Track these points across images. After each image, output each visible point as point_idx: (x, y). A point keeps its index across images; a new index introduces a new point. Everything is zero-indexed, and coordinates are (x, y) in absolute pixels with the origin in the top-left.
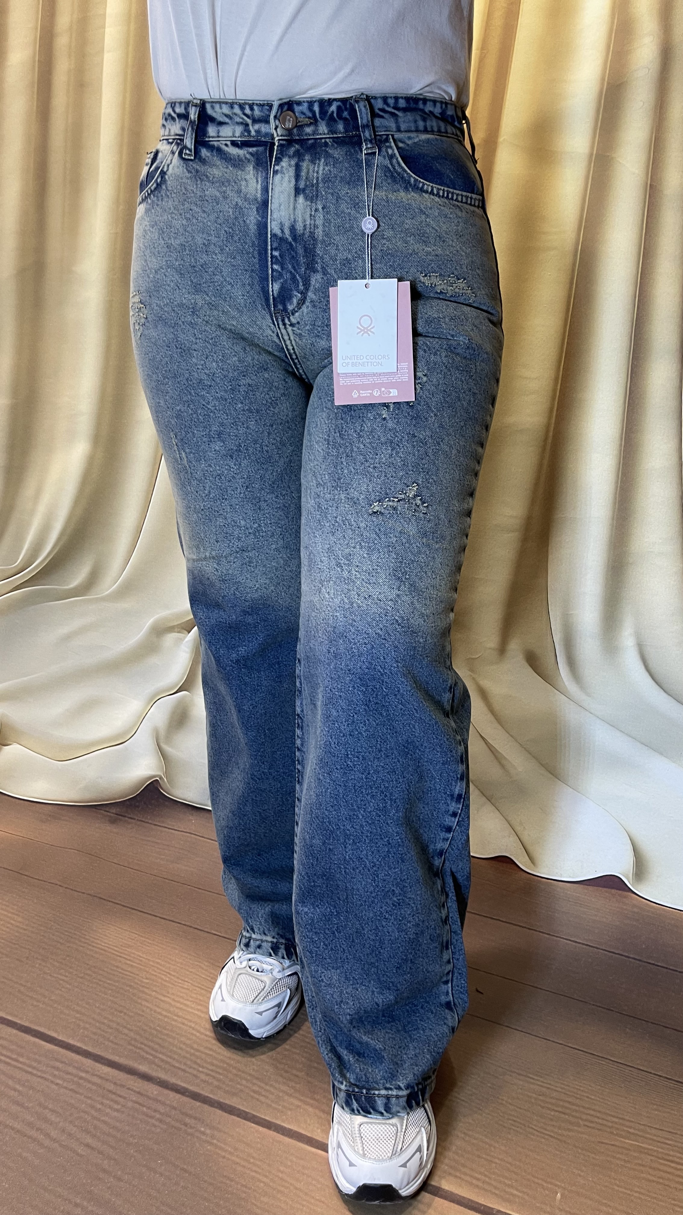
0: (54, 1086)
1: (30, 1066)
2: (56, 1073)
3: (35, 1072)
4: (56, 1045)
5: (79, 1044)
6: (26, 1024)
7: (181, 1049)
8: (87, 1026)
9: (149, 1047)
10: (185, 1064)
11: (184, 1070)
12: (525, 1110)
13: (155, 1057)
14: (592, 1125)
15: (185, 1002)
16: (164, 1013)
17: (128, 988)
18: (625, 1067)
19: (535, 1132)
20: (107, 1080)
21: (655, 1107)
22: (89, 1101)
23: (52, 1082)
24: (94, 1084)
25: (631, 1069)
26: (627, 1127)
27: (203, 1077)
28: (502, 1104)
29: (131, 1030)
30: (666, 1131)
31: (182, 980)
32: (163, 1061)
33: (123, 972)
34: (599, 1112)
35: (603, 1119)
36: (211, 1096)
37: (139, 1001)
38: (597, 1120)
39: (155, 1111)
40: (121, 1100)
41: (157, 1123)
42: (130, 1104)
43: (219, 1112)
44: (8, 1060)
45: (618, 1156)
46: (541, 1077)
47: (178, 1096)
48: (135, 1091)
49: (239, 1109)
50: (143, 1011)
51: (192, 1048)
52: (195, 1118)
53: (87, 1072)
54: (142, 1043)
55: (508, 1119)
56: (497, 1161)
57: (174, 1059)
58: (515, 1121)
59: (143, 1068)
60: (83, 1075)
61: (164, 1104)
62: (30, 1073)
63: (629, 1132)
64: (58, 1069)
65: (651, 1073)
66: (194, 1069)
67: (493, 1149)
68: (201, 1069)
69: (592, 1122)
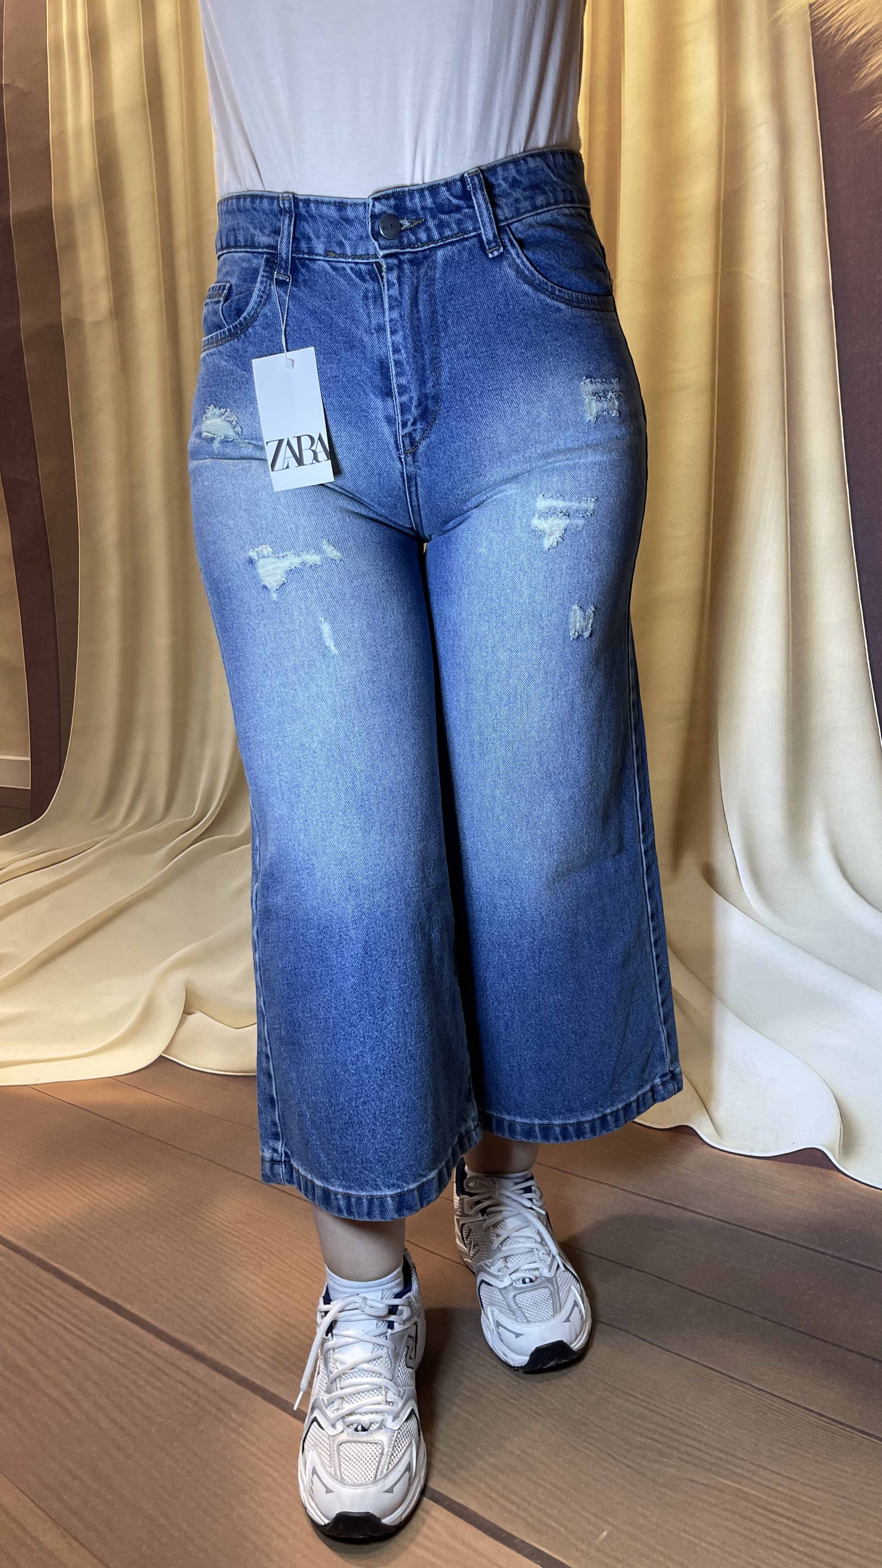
0: (106, 1359)
1: (92, 1337)
2: (114, 1345)
3: (94, 1343)
4: (126, 1317)
5: (148, 1319)
6: (107, 1295)
7: (248, 1331)
8: (165, 1300)
9: (216, 1326)
10: (246, 1347)
11: (242, 1354)
12: (610, 1433)
13: (219, 1337)
14: (688, 1458)
15: (274, 1284)
16: (248, 1294)
17: (221, 1265)
18: (768, 1396)
19: (611, 1460)
20: (161, 1357)
21: (784, 1446)
22: (134, 1377)
23: (107, 1354)
24: (147, 1360)
25: (775, 1399)
26: (734, 1465)
27: (258, 1362)
28: (584, 1423)
29: (204, 1308)
30: (784, 1476)
31: (282, 1261)
32: (225, 1342)
33: (224, 1248)
34: (706, 1444)
35: (706, 1453)
36: (259, 1383)
37: (228, 1279)
38: (698, 1453)
39: (196, 1392)
40: (166, 1379)
41: (190, 1404)
42: (172, 1382)
43: (259, 1399)
44: (74, 1329)
45: (706, 1497)
46: (649, 1397)
47: (224, 1379)
48: (182, 1370)
49: (281, 1398)
50: (227, 1290)
51: (260, 1331)
52: (231, 1404)
53: (144, 1347)
54: (212, 1323)
55: (584, 1441)
56: (548, 1485)
57: (236, 1341)
58: (591, 1444)
59: (201, 1348)
60: (140, 1349)
61: (206, 1385)
62: (90, 1344)
63: (734, 1472)
64: (118, 1342)
65: (799, 1406)
66: (253, 1353)
67: (548, 1471)
68: (260, 1354)
69: (689, 1455)
